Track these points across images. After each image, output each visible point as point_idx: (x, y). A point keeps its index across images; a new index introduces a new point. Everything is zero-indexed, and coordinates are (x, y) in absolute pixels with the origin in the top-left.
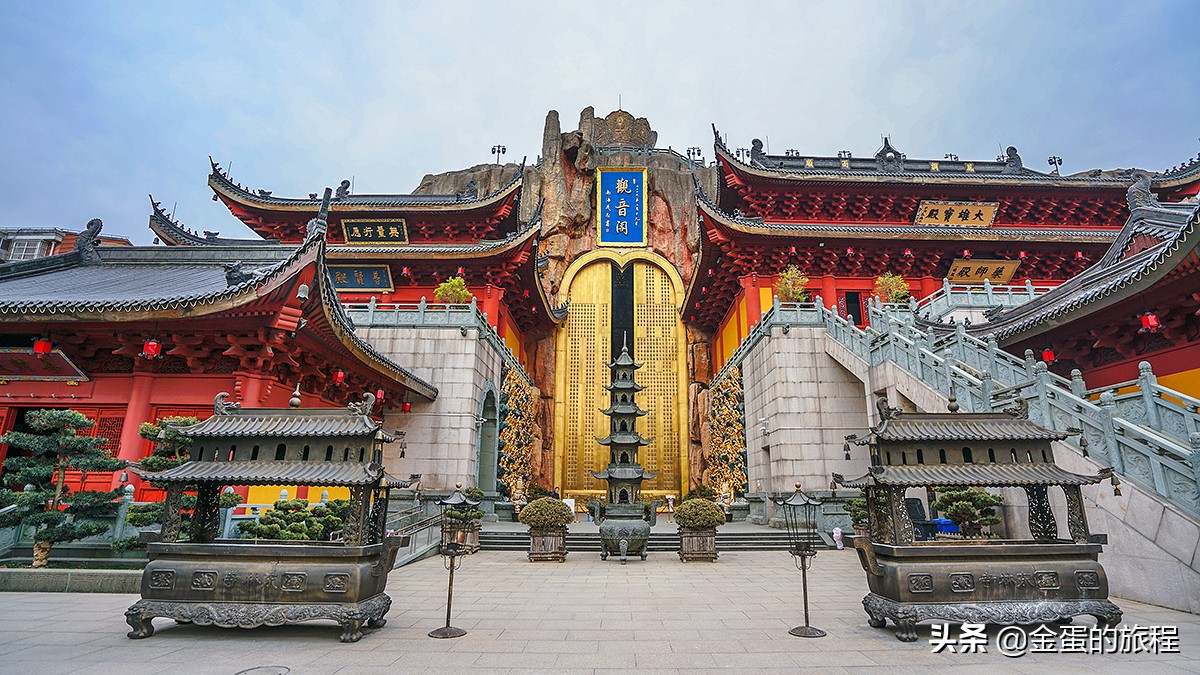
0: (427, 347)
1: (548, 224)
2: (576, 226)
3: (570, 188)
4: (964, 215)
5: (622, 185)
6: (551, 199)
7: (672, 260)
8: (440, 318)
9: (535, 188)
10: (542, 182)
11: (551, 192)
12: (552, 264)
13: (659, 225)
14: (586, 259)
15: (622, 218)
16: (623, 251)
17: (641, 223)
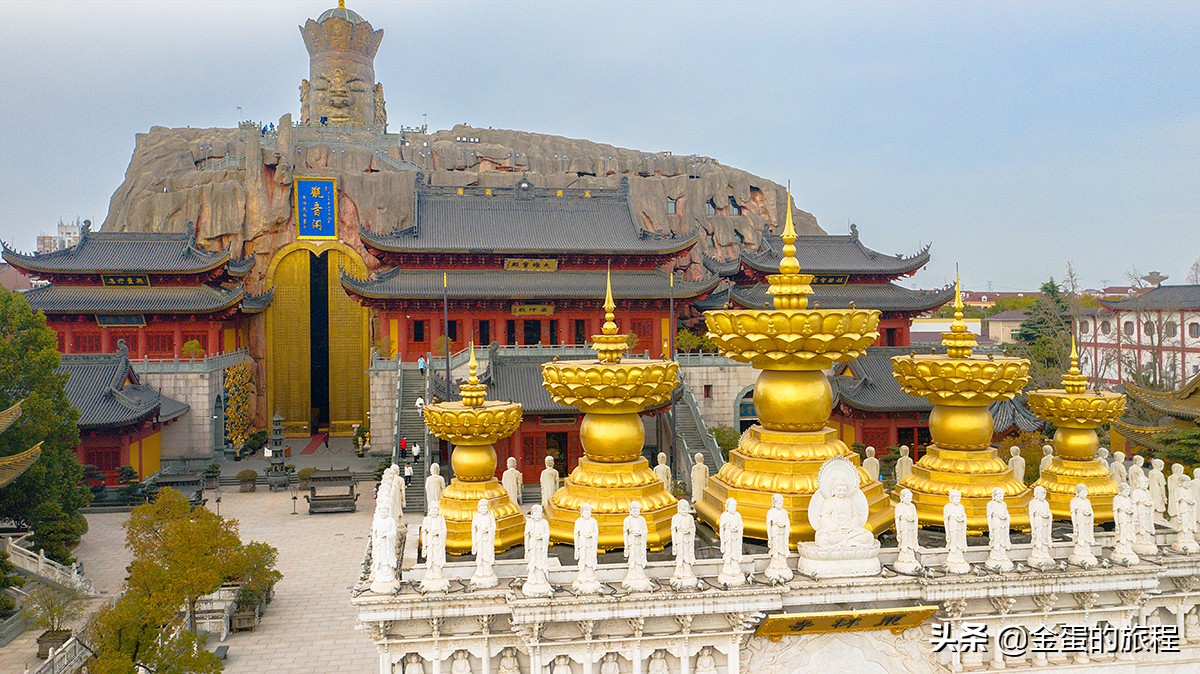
0: (181, 384)
1: (253, 231)
2: (277, 227)
3: (271, 197)
4: (537, 265)
5: (315, 192)
6: (255, 210)
7: (359, 251)
8: (185, 367)
9: (241, 204)
10: (247, 196)
11: (254, 205)
12: (259, 259)
13: (348, 223)
14: (288, 249)
15: (317, 218)
16: (318, 244)
17: (332, 222)
